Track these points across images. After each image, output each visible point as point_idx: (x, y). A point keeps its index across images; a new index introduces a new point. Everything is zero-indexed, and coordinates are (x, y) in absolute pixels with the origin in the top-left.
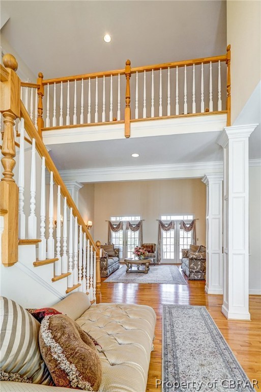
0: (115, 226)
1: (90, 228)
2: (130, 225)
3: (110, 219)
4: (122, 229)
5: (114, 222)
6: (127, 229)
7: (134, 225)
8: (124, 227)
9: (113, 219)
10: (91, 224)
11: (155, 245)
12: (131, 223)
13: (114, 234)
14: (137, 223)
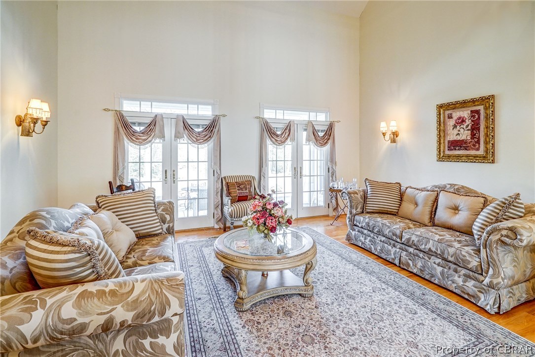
0: (137, 129)
1: (39, 126)
2: (187, 127)
3: (121, 105)
4: (163, 137)
5: (134, 114)
6: (178, 136)
7: (198, 126)
8: (169, 131)
9: (129, 107)
10: (45, 116)
11: (253, 178)
12: (190, 122)
13: (132, 150)
14: (207, 123)
